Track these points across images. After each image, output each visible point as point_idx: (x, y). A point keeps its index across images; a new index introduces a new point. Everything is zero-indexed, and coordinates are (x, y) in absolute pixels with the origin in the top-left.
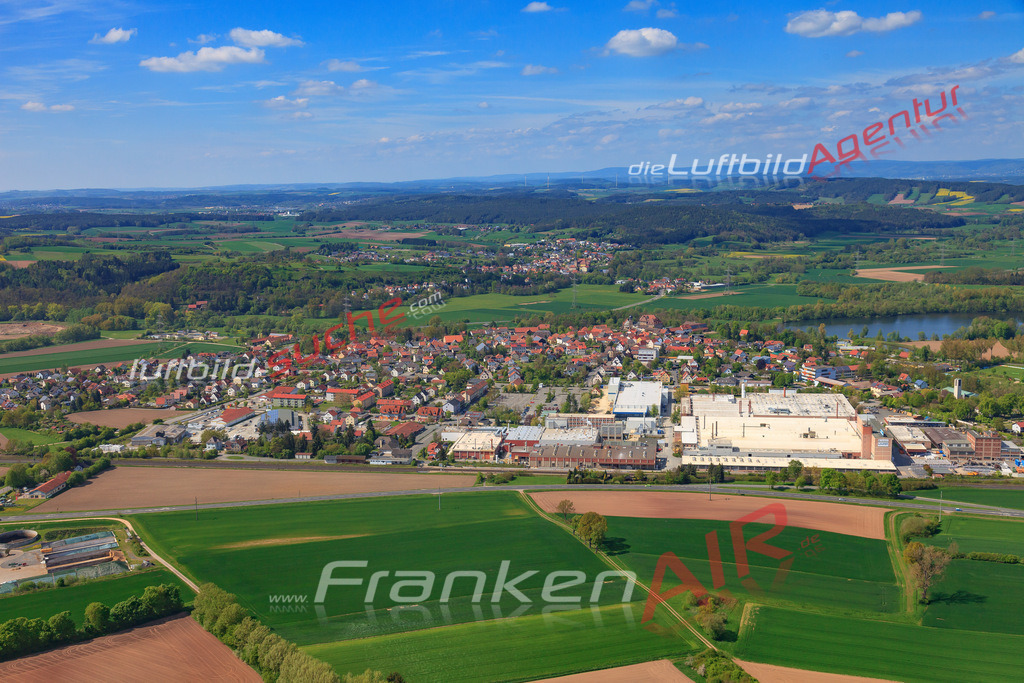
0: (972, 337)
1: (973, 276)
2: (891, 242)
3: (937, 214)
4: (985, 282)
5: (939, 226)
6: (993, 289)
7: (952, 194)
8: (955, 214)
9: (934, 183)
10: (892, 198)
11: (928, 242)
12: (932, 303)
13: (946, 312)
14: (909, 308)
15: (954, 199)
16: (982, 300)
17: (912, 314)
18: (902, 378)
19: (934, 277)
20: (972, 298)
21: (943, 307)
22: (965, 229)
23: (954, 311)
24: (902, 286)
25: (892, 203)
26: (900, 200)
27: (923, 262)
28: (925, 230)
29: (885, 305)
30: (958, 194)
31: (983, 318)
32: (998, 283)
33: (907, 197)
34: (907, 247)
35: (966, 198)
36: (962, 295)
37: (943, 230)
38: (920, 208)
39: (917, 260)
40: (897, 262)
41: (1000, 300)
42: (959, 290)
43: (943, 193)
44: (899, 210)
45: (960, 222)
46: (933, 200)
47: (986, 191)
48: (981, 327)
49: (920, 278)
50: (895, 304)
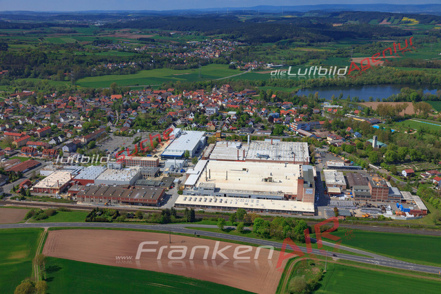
0: (397, 101)
1: (408, 63)
2: (374, 43)
3: (400, 29)
4: (414, 66)
5: (400, 35)
6: (415, 71)
7: (409, 20)
8: (409, 29)
9: (401, 14)
10: (381, 21)
11: (392, 44)
12: (383, 78)
13: (389, 83)
14: (370, 81)
15: (410, 22)
16: (408, 77)
18: (348, 130)
19: (389, 63)
20: (404, 76)
21: (387, 81)
23: (393, 83)
25: (381, 23)
26: (385, 22)
28: (392, 38)
29: (358, 79)
30: (412, 20)
31: (406, 89)
32: (419, 67)
33: (388, 21)
34: (381, 46)
35: (415, 22)
36: (399, 74)
37: (401, 38)
38: (393, 26)
41: (417, 78)
42: (397, 71)
43: (405, 19)
44: (383, 27)
45: (410, 33)
46: (400, 22)
47: (425, 19)
48: (403, 95)
49: (382, 63)
50: (364, 78)
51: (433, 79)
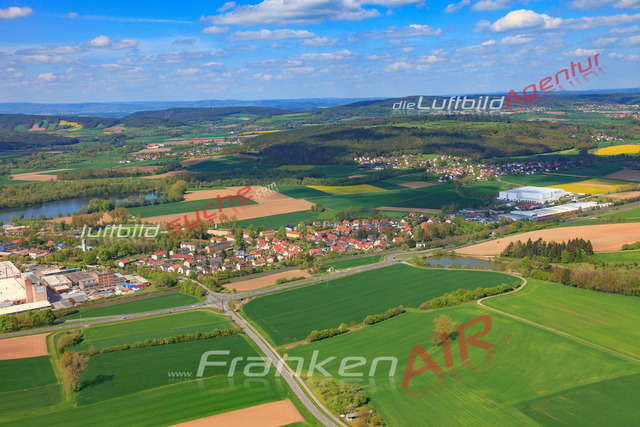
0: (89, 213)
1: (87, 174)
2: (33, 155)
3: (61, 136)
4: (94, 177)
5: (63, 144)
6: (99, 181)
7: (69, 124)
8: (72, 136)
9: (56, 117)
10: (31, 127)
11: (57, 155)
12: (64, 193)
13: (73, 198)
14: (49, 198)
15: (70, 127)
16: (94, 188)
17: (52, 201)
18: (49, 244)
19: (64, 176)
20: (87, 188)
21: (71, 195)
22: (79, 145)
23: (78, 197)
24: (43, 184)
25: (31, 130)
26: (36, 128)
27: (55, 167)
28: (55, 147)
29: (34, 197)
30: (72, 124)
31: (96, 200)
32: (102, 177)
33: (40, 126)
34: (45, 158)
35: (77, 127)
36: (82, 187)
37: (66, 146)
38: (50, 133)
39: (51, 166)
40: (39, 168)
41: (103, 188)
42: (79, 183)
43: (63, 123)
44: (36, 135)
45: (76, 141)
46: (57, 127)
47: (88, 122)
48: (95, 205)
49: (55, 177)
50: (40, 196)
51: (121, 187)
